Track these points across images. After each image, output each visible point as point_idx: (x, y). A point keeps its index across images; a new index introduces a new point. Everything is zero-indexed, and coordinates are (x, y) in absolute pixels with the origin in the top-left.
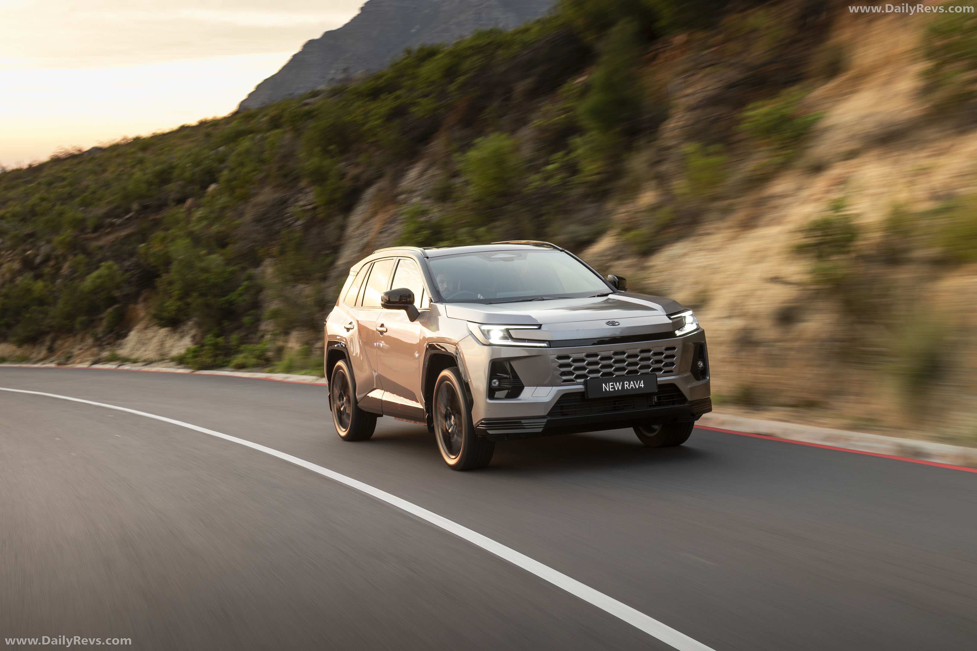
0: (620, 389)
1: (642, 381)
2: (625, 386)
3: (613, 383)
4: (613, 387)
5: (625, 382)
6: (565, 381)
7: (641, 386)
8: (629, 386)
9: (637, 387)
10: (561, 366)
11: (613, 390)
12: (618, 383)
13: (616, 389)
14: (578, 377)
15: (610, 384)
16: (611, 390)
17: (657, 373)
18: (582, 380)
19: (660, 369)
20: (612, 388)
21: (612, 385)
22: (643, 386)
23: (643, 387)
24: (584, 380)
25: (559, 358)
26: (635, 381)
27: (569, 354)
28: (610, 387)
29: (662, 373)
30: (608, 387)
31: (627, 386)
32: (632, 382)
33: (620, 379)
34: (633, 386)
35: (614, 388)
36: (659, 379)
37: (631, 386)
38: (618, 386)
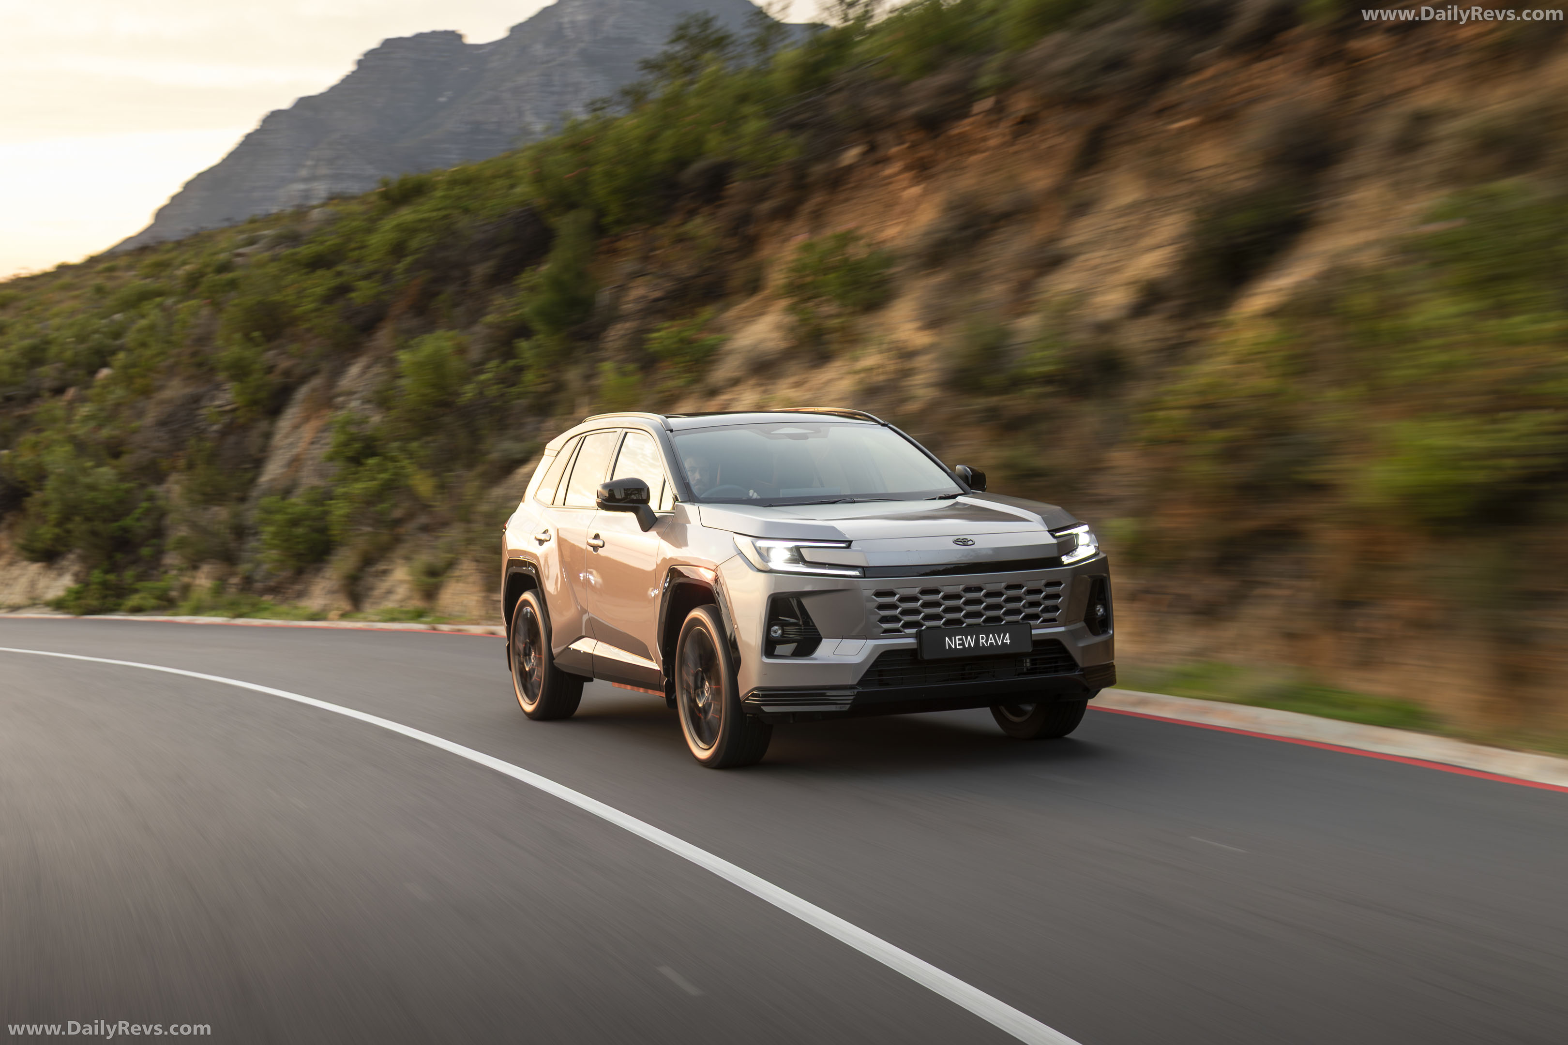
0: (972, 645)
1: (1008, 635)
2: (981, 641)
3: (961, 637)
4: (961, 642)
5: (981, 636)
6: (886, 631)
7: (1006, 641)
8: (987, 642)
9: (1000, 644)
10: (881, 607)
11: (962, 647)
12: (969, 637)
13: (967, 646)
14: (907, 625)
15: (957, 637)
16: (958, 647)
17: (1032, 623)
18: (914, 631)
19: (1036, 617)
20: (960, 645)
21: (959, 640)
22: (1008, 641)
23: (1008, 644)
24: (917, 631)
25: (878, 594)
26: (996, 635)
27: (894, 589)
28: (958, 642)
29: (1039, 622)
30: (954, 643)
31: (983, 641)
32: (991, 635)
33: (973, 630)
34: (993, 641)
35: (963, 644)
36: (1034, 632)
37: (989, 641)
38: (970, 641)
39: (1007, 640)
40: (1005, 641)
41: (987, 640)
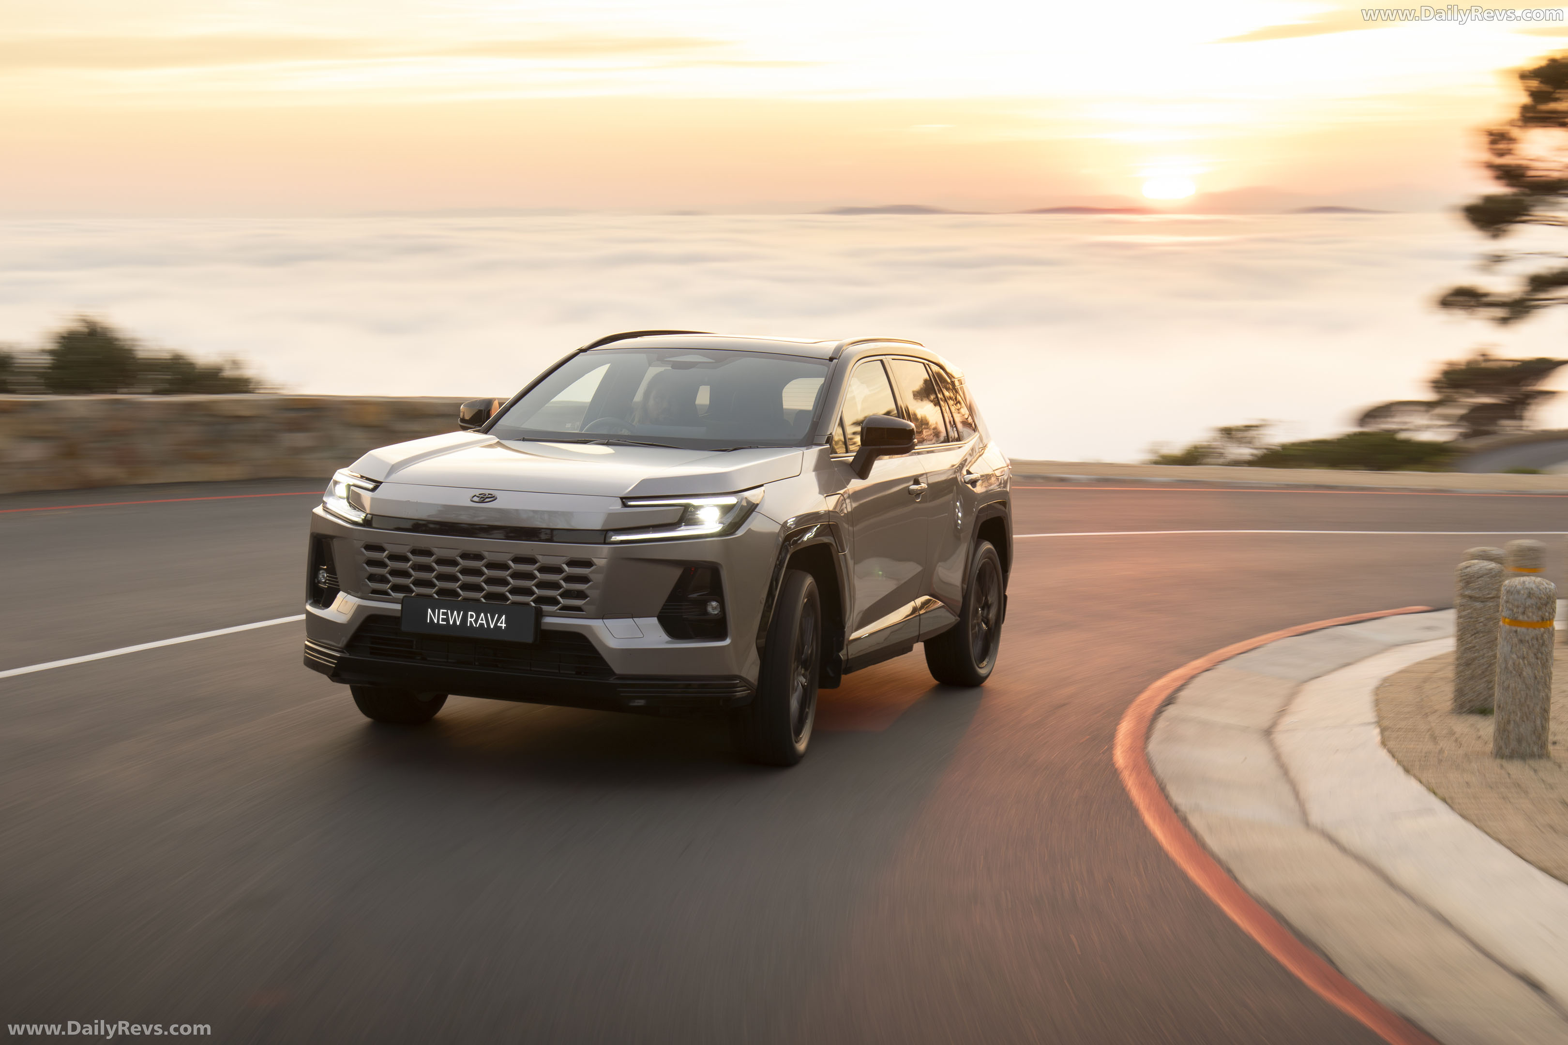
0: (458, 623)
1: (504, 617)
2: (469, 619)
3: (446, 611)
4: (445, 617)
5: (470, 613)
6: (375, 592)
7: (501, 625)
8: (476, 621)
9: (492, 627)
10: (371, 563)
11: (445, 623)
12: (455, 612)
13: (451, 623)
14: (396, 588)
15: (441, 611)
16: (441, 622)
17: (545, 608)
18: (401, 596)
19: (553, 601)
20: (443, 620)
21: (444, 614)
22: (504, 625)
23: (503, 628)
24: (404, 597)
25: (368, 547)
26: (489, 614)
28: (441, 617)
29: (556, 608)
30: (436, 617)
31: (472, 620)
32: (482, 614)
33: (465, 606)
34: (484, 622)
35: (447, 620)
36: (548, 620)
37: (479, 622)
38: (456, 618)
39: (501, 623)
40: (499, 625)
41: (476, 620)
